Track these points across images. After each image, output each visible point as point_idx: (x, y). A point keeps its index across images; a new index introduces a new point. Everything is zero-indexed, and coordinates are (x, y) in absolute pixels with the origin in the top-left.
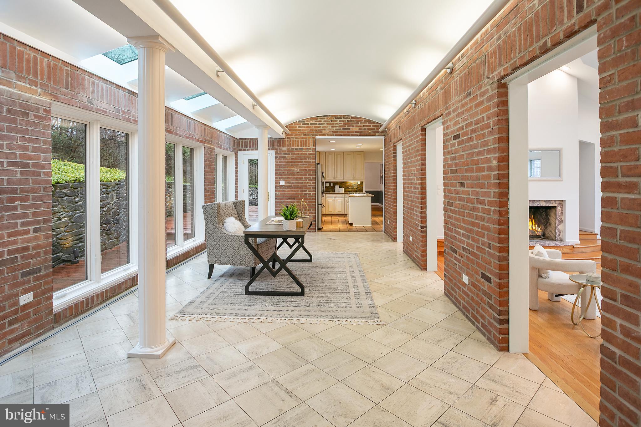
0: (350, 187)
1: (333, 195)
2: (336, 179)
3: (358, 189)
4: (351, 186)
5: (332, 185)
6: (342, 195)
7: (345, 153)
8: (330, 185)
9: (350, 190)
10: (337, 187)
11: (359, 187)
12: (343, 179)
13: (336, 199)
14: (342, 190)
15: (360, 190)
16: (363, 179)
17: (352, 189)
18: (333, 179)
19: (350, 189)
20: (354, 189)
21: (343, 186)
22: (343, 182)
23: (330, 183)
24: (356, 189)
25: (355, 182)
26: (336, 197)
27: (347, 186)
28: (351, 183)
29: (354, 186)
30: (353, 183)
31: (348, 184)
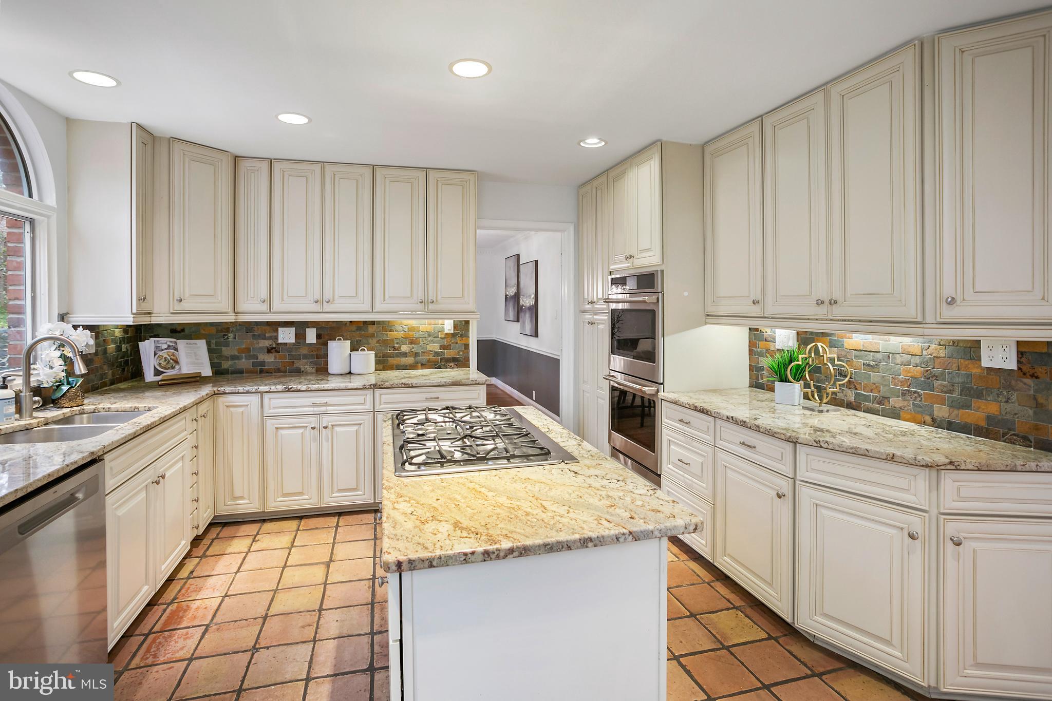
0: (404, 348)
1: (309, 401)
2: (327, 307)
3: (448, 354)
4: (411, 342)
5: (311, 336)
6: (360, 399)
7: (379, 173)
8: (300, 337)
9: (404, 361)
10: (339, 350)
11: (449, 347)
12: (366, 306)
13: (325, 421)
14: (366, 360)
15: (454, 360)
16: (471, 306)
17: (416, 355)
18: (316, 307)
19: (405, 354)
20: (423, 358)
21: (373, 342)
22: (373, 323)
23: (300, 327)
24: (437, 354)
25: (433, 322)
26: (329, 408)
27: (393, 340)
28: (409, 330)
29: (426, 340)
30: (423, 328)
31: (397, 333)
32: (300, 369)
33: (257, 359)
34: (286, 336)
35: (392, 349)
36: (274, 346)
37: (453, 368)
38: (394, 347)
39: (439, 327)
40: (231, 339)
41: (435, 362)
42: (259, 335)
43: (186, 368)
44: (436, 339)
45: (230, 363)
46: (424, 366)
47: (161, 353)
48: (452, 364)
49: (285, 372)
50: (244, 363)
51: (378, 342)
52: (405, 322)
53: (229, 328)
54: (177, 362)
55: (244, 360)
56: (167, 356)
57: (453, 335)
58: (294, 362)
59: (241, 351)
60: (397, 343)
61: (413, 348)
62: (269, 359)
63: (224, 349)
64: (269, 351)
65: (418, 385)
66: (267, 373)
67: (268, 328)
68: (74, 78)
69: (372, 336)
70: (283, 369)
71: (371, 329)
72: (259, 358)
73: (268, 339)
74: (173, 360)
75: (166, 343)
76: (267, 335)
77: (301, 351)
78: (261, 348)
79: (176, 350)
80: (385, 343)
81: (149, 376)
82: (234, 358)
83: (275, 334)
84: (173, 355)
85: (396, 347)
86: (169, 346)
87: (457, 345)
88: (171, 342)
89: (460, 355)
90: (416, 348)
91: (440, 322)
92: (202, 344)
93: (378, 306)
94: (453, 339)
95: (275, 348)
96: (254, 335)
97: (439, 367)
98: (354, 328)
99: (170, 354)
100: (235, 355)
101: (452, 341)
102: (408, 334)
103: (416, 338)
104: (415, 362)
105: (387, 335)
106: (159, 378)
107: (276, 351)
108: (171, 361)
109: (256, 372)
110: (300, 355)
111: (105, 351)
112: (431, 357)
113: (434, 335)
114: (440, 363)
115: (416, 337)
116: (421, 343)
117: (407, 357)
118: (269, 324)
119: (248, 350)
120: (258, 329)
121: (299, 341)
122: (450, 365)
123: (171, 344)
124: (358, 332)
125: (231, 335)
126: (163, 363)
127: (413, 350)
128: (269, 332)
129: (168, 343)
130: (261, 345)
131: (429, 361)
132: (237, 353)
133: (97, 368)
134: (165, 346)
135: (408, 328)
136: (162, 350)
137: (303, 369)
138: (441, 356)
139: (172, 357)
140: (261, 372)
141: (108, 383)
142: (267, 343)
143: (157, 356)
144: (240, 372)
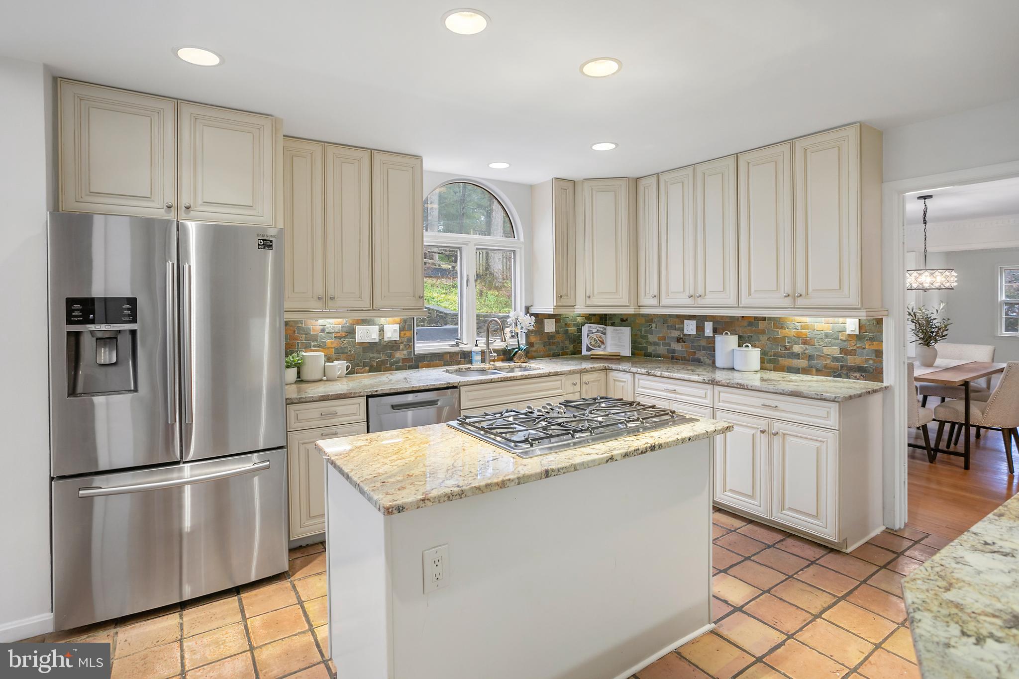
0: (797, 349)
3: (851, 361)
4: (805, 342)
5: (707, 330)
8: (700, 328)
9: (796, 363)
10: (726, 344)
11: (852, 353)
15: (861, 369)
17: (810, 358)
18: (690, 302)
19: (797, 356)
20: (820, 363)
22: (764, 319)
24: (835, 359)
25: (831, 320)
26: (678, 396)
27: (783, 339)
28: (803, 328)
29: (822, 341)
30: (818, 327)
31: (789, 331)
32: (700, 359)
33: (670, 346)
34: (690, 328)
35: (783, 349)
36: (682, 337)
37: (858, 379)
38: (785, 346)
39: (839, 326)
40: (653, 329)
41: (834, 369)
42: (671, 326)
43: (610, 348)
44: (836, 341)
45: (653, 348)
46: (819, 372)
47: (592, 335)
48: (858, 375)
49: (689, 361)
50: (662, 349)
51: (768, 339)
52: (798, 319)
53: (652, 319)
54: (603, 343)
55: (662, 346)
56: (596, 338)
57: (859, 338)
58: (695, 352)
59: (660, 338)
60: (789, 342)
61: (806, 349)
62: (678, 347)
63: (649, 336)
64: (679, 340)
65: (754, 388)
66: (676, 359)
67: (677, 320)
68: (490, 168)
69: (763, 332)
70: (687, 358)
71: (762, 325)
72: (671, 346)
73: (677, 330)
74: (600, 341)
75: (596, 328)
76: (677, 326)
77: (701, 342)
78: (673, 338)
79: (605, 334)
80: (776, 341)
81: (584, 352)
82: (656, 344)
83: (682, 326)
84: (600, 337)
85: (788, 347)
86: (598, 330)
87: (865, 351)
88: (600, 327)
89: (870, 364)
90: (810, 350)
91: (841, 320)
92: (627, 331)
93: (744, 301)
94: (858, 342)
95: (682, 338)
96: (668, 326)
97: (839, 376)
98: (745, 323)
99: (598, 336)
100: (656, 342)
101: (858, 345)
102: (801, 332)
103: (811, 339)
104: (809, 365)
105: (778, 333)
106: (589, 353)
107: (683, 341)
108: (599, 341)
109: (669, 358)
110: (700, 346)
111: (566, 332)
112: (829, 362)
113: (832, 336)
114: (840, 370)
115: (810, 336)
116: (816, 344)
117: (799, 359)
118: (678, 316)
119: (664, 338)
120: (671, 320)
121: (699, 333)
122: (855, 374)
123: (600, 329)
124: (750, 328)
125: (654, 325)
126: (593, 343)
127: (806, 352)
128: (678, 324)
129: (597, 328)
130: (673, 335)
131: (826, 367)
132: (657, 341)
133: (558, 342)
134: (595, 330)
135: (801, 326)
136: (593, 333)
137: (702, 360)
138: (843, 362)
139: (600, 339)
140: (673, 358)
141: (570, 353)
142: (675, 334)
143: (589, 337)
144: (659, 356)
